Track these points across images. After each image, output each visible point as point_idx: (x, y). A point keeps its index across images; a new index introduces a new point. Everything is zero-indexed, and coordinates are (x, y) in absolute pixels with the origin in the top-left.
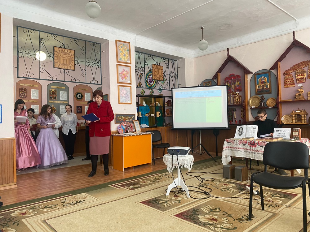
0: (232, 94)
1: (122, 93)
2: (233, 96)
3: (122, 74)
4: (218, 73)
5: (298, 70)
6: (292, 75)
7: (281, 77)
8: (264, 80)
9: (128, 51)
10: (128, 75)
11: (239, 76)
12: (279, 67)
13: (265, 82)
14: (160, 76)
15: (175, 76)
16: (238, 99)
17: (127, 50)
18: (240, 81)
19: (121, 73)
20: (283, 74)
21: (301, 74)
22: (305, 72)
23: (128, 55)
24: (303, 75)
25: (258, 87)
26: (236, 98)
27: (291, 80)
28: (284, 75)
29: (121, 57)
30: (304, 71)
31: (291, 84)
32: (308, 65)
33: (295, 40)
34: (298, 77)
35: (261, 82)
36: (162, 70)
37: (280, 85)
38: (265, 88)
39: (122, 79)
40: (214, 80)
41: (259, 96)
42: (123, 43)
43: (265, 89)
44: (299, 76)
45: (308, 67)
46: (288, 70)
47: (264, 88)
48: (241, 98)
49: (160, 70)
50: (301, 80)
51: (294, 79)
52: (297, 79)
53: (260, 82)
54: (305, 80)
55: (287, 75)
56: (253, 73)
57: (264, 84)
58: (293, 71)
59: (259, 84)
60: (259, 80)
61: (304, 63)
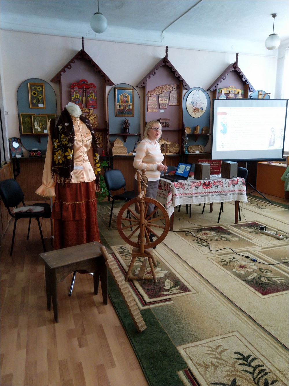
4: (62, 73)
5: (161, 94)
8: (126, 99)
11: (94, 86)
16: (92, 120)
18: (95, 92)
20: (147, 95)
21: (164, 99)
24: (166, 100)
25: (118, 107)
26: (90, 118)
27: (154, 104)
28: (148, 97)
30: (167, 96)
31: (154, 109)
32: (170, 89)
38: (127, 108)
41: (121, 119)
43: (127, 110)
46: (152, 91)
47: (125, 108)
51: (157, 104)
53: (121, 100)
54: (167, 106)
55: (150, 96)
56: (113, 84)
57: (127, 103)
58: (157, 93)
59: (120, 102)
60: (120, 97)
61: (166, 86)
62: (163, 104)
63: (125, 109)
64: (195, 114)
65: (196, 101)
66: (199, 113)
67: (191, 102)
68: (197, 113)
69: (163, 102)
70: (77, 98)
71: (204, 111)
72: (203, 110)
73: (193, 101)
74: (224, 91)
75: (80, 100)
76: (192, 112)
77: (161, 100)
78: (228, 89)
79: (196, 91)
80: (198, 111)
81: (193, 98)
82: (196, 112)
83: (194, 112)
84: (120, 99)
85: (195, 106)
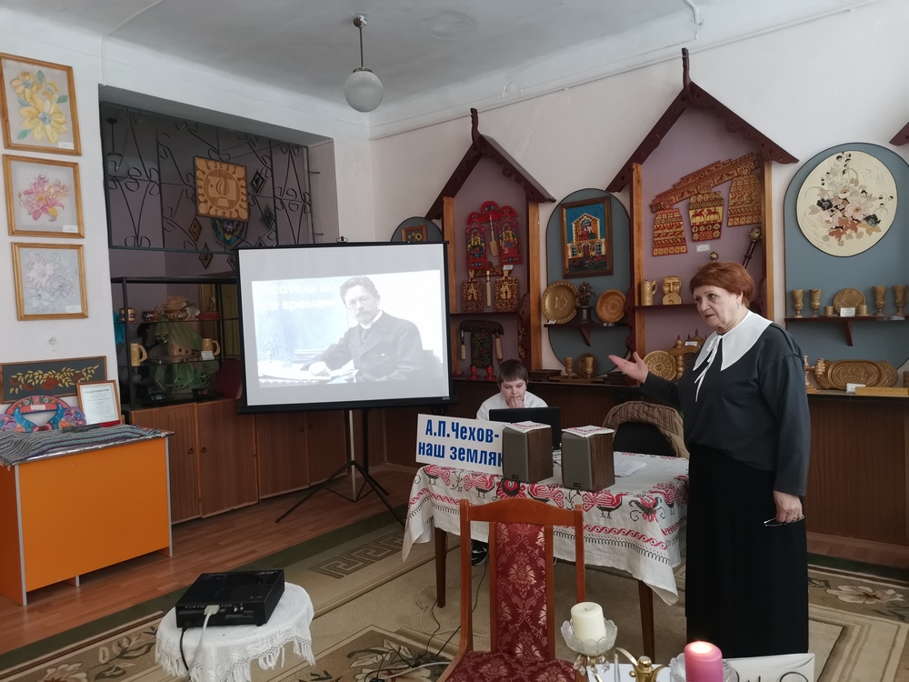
0: (488, 273)
1: (32, 274)
2: (494, 278)
3: (33, 196)
4: (445, 199)
5: (696, 195)
6: (678, 210)
7: (644, 217)
8: (589, 228)
9: (61, 100)
10: (67, 201)
11: (511, 212)
12: (639, 181)
13: (593, 236)
14: (232, 204)
15: (301, 204)
16: (506, 292)
17: (56, 96)
18: (515, 227)
19: (27, 193)
20: (651, 206)
21: (705, 210)
22: (719, 201)
23: (61, 120)
24: (714, 213)
25: (570, 253)
26: (503, 289)
27: (674, 230)
28: (653, 212)
29: (27, 125)
30: (716, 199)
31: (675, 244)
32: (729, 175)
33: (688, 83)
34: (698, 218)
35: (580, 233)
36: (239, 179)
37: (638, 246)
38: (593, 253)
39: (36, 218)
40: (434, 221)
41: (576, 283)
42: (37, 68)
43: (594, 257)
44: (700, 214)
45: (728, 184)
46: (667, 193)
47: (588, 254)
48: (518, 287)
49: (232, 178)
50: (706, 230)
51: (685, 227)
52: (695, 225)
53: (576, 233)
54: (720, 230)
55: (661, 209)
56: (554, 201)
57: (591, 240)
58: (682, 195)
59: (574, 238)
60: (574, 226)
61: (716, 168)
62: (705, 226)
63: (587, 256)
64: (841, 244)
65: (842, 196)
66: (860, 236)
67: (816, 202)
68: (850, 237)
69: (702, 220)
70: (478, 246)
71: (885, 224)
72: (879, 225)
73: (826, 198)
75: (481, 249)
76: (825, 238)
77: (696, 215)
79: (838, 158)
80: (856, 230)
81: (825, 187)
82: (843, 237)
83: (833, 239)
84: (574, 232)
85: (839, 214)
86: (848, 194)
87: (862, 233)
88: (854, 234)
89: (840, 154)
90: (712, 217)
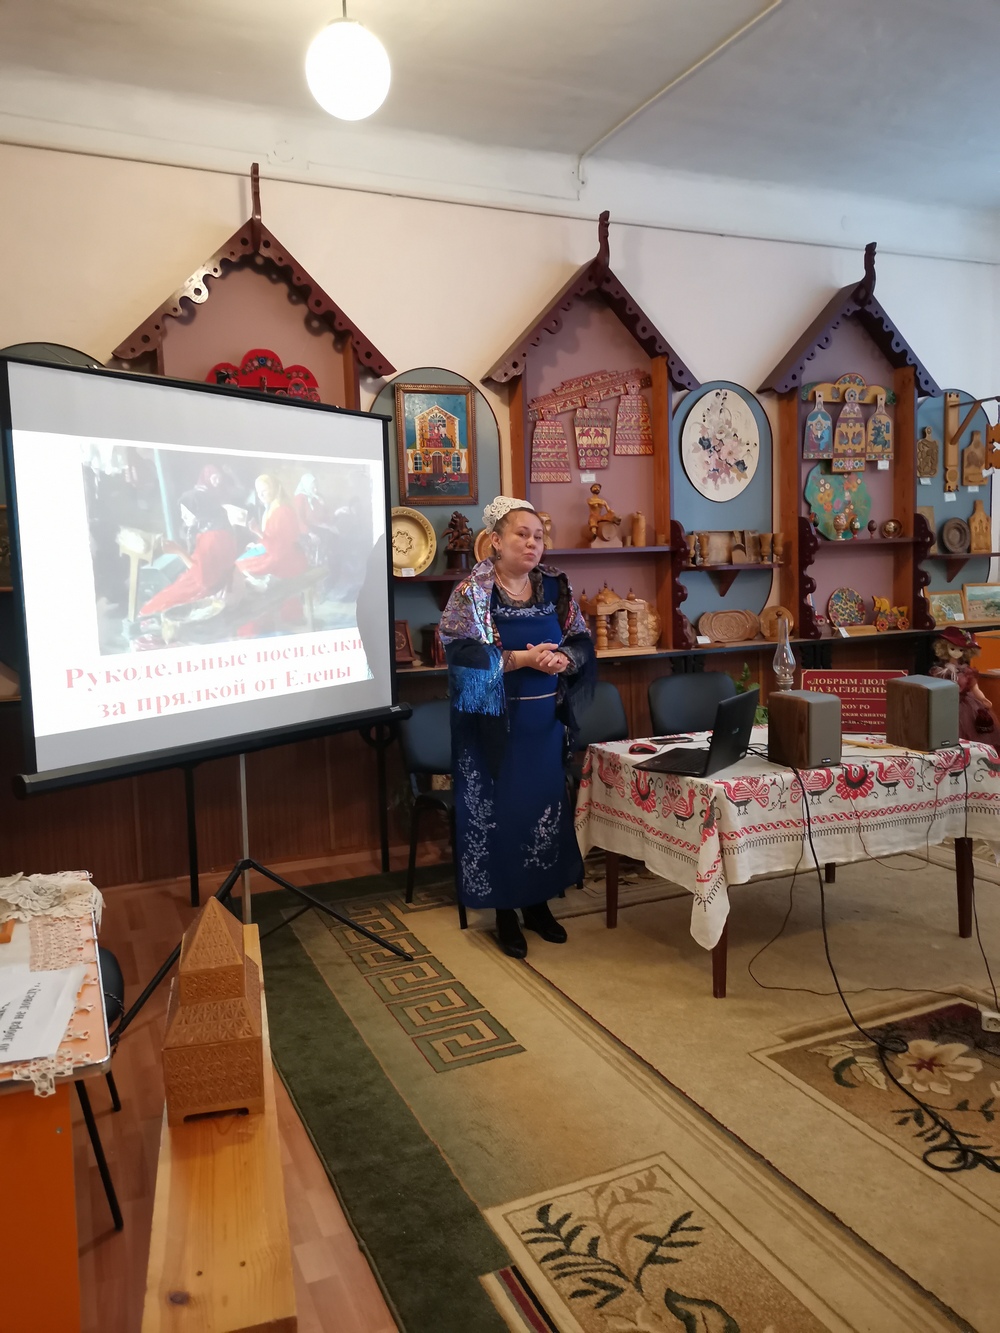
5: (582, 408)
6: (559, 424)
8: (442, 430)
11: (310, 379)
13: (448, 442)
21: (593, 429)
22: (604, 421)
24: (603, 435)
27: (556, 449)
30: (603, 418)
31: (558, 469)
32: (615, 391)
34: (585, 438)
35: (428, 436)
38: (449, 470)
43: (451, 475)
44: (587, 434)
45: (613, 401)
46: (546, 398)
47: (441, 470)
50: (593, 456)
52: (582, 446)
53: (422, 435)
54: (607, 457)
55: (541, 419)
57: (445, 449)
58: (565, 405)
59: (418, 442)
61: (602, 378)
62: (592, 450)
63: (438, 472)
64: (717, 488)
65: (719, 437)
66: (732, 481)
67: (698, 440)
68: (724, 481)
69: (590, 442)
71: (750, 472)
72: (747, 472)
73: (706, 437)
74: (824, 393)
76: (705, 481)
77: (582, 434)
78: (836, 386)
79: (718, 394)
80: (729, 474)
81: (706, 424)
82: (719, 480)
83: (710, 481)
84: (417, 432)
85: (715, 456)
86: (723, 435)
87: (733, 478)
88: (727, 479)
89: (718, 391)
90: (600, 440)
